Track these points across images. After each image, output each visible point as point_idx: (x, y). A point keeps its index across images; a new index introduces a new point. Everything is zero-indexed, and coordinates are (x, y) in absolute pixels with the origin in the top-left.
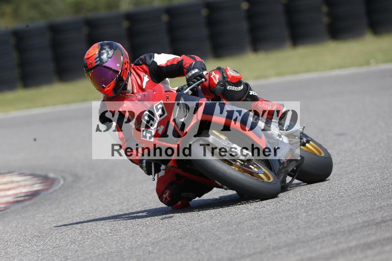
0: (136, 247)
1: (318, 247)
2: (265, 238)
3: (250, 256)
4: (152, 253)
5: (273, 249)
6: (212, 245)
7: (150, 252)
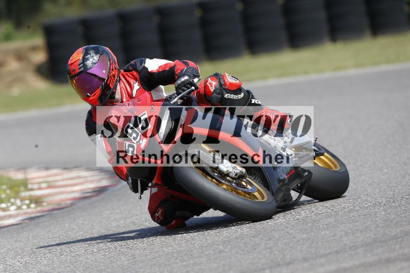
0: (207, 246)
1: (397, 247)
2: (341, 237)
3: (325, 255)
4: (223, 252)
5: (350, 248)
6: (285, 244)
7: (220, 252)
